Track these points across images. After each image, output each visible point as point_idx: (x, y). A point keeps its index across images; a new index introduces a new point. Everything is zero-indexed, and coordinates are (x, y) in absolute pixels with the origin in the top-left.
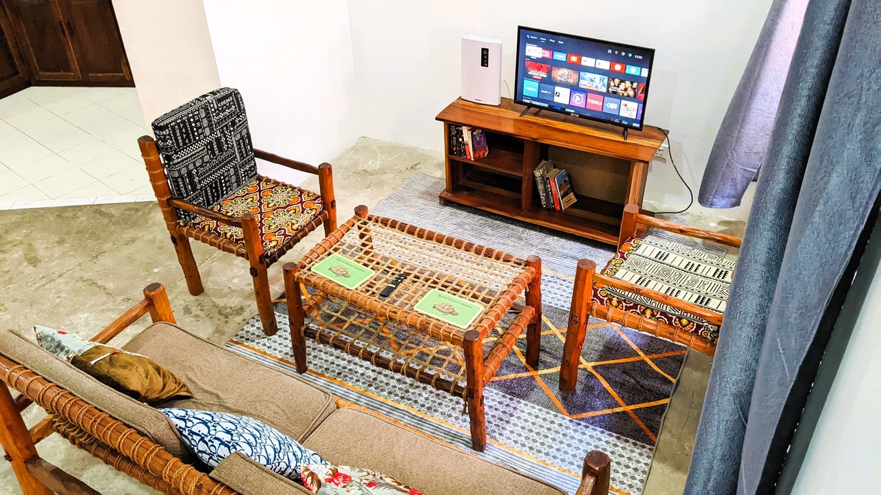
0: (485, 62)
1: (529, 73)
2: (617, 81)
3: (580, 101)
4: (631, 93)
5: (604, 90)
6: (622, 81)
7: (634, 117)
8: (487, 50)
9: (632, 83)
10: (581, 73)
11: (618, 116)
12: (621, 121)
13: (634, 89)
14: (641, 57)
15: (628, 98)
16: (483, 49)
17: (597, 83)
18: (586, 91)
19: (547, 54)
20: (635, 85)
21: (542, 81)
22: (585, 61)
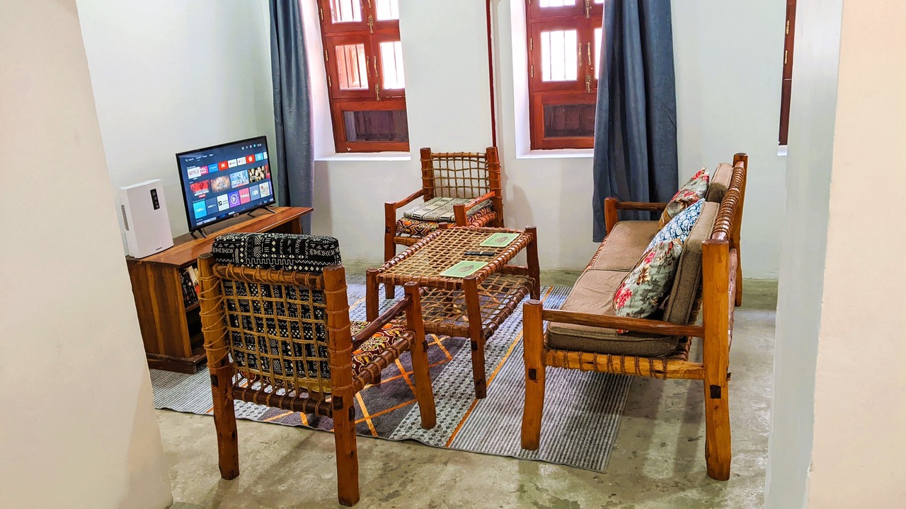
0: (156, 204)
1: (195, 195)
2: (253, 170)
3: (236, 200)
4: (262, 176)
6: (256, 169)
7: (269, 194)
8: (155, 190)
10: (231, 175)
11: (261, 200)
12: (263, 203)
13: (263, 172)
14: (261, 145)
15: (262, 181)
16: (152, 191)
18: (237, 190)
19: (204, 170)
20: (263, 168)
21: (207, 197)
22: (231, 164)
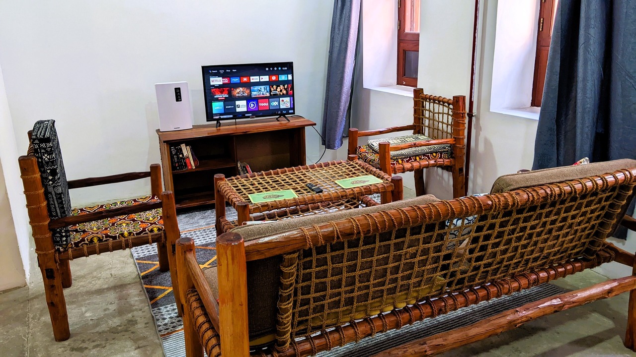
0: (178, 97)
1: (215, 97)
2: (275, 87)
3: (254, 106)
4: (285, 92)
5: (268, 95)
6: (278, 86)
7: (289, 107)
8: (179, 89)
9: (284, 86)
10: (252, 88)
11: (280, 109)
12: (282, 112)
13: (285, 89)
14: (286, 68)
15: (284, 96)
16: (176, 89)
17: (263, 91)
18: (256, 99)
19: (226, 81)
20: (286, 86)
21: (225, 100)
22: (253, 79)
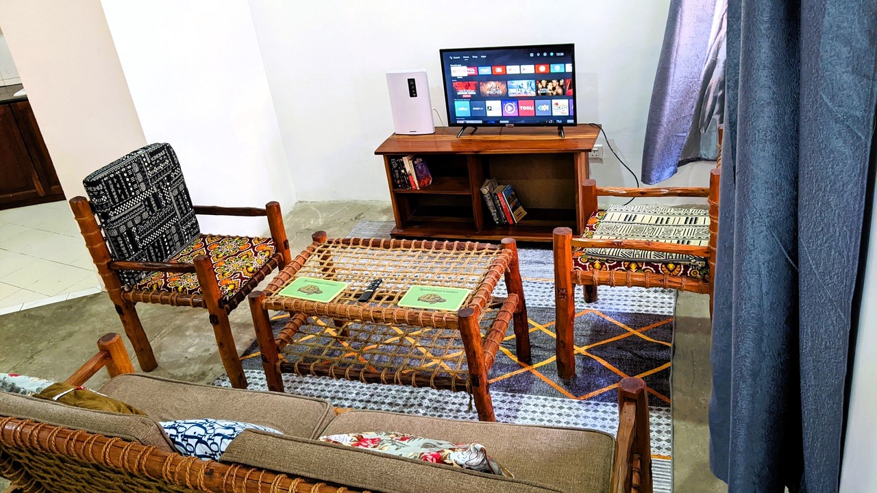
0: (413, 92)
1: (458, 93)
2: (544, 82)
3: (513, 110)
4: (560, 91)
5: (533, 94)
6: (549, 81)
7: (568, 114)
8: (413, 80)
9: (559, 81)
10: (508, 82)
11: (552, 117)
13: (562, 87)
14: (562, 54)
16: (409, 80)
18: (516, 99)
19: (472, 71)
20: (562, 82)
21: (472, 99)
22: (510, 70)
